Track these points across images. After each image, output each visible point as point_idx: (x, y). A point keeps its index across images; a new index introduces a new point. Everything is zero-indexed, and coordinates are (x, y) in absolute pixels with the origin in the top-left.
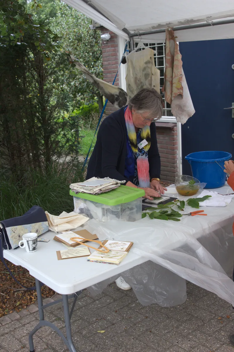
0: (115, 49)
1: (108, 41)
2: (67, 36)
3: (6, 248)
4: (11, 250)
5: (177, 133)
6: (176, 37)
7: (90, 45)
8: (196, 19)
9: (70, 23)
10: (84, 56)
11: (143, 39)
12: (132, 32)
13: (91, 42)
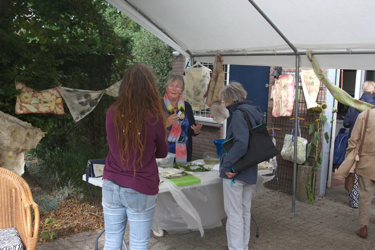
0: (182, 64)
1: (177, 56)
2: (148, 48)
3: (91, 177)
4: (94, 178)
5: (222, 132)
6: (223, 61)
7: (166, 57)
8: (236, 50)
9: (151, 38)
10: (159, 65)
11: (200, 59)
12: (193, 54)
13: (167, 55)
